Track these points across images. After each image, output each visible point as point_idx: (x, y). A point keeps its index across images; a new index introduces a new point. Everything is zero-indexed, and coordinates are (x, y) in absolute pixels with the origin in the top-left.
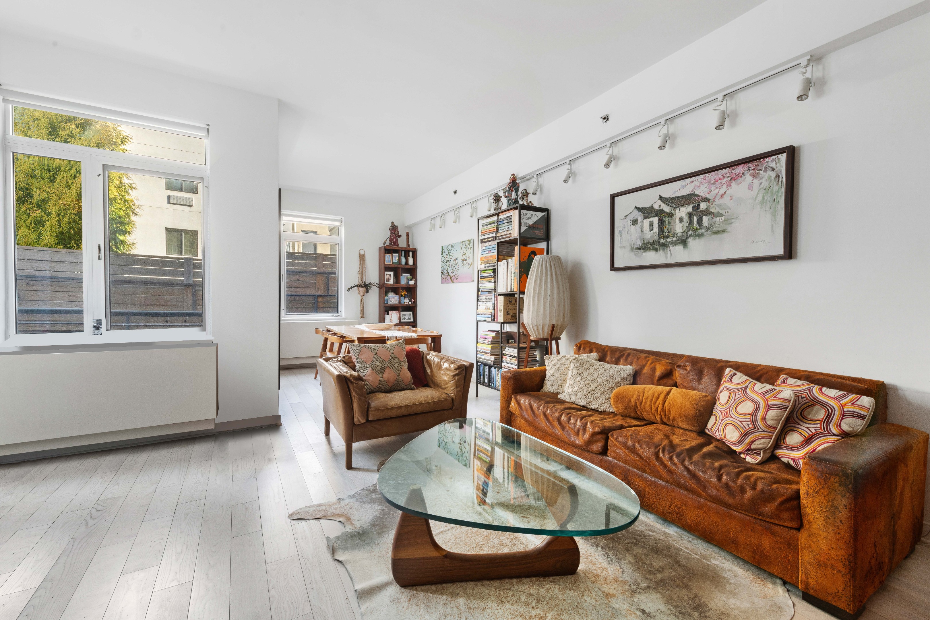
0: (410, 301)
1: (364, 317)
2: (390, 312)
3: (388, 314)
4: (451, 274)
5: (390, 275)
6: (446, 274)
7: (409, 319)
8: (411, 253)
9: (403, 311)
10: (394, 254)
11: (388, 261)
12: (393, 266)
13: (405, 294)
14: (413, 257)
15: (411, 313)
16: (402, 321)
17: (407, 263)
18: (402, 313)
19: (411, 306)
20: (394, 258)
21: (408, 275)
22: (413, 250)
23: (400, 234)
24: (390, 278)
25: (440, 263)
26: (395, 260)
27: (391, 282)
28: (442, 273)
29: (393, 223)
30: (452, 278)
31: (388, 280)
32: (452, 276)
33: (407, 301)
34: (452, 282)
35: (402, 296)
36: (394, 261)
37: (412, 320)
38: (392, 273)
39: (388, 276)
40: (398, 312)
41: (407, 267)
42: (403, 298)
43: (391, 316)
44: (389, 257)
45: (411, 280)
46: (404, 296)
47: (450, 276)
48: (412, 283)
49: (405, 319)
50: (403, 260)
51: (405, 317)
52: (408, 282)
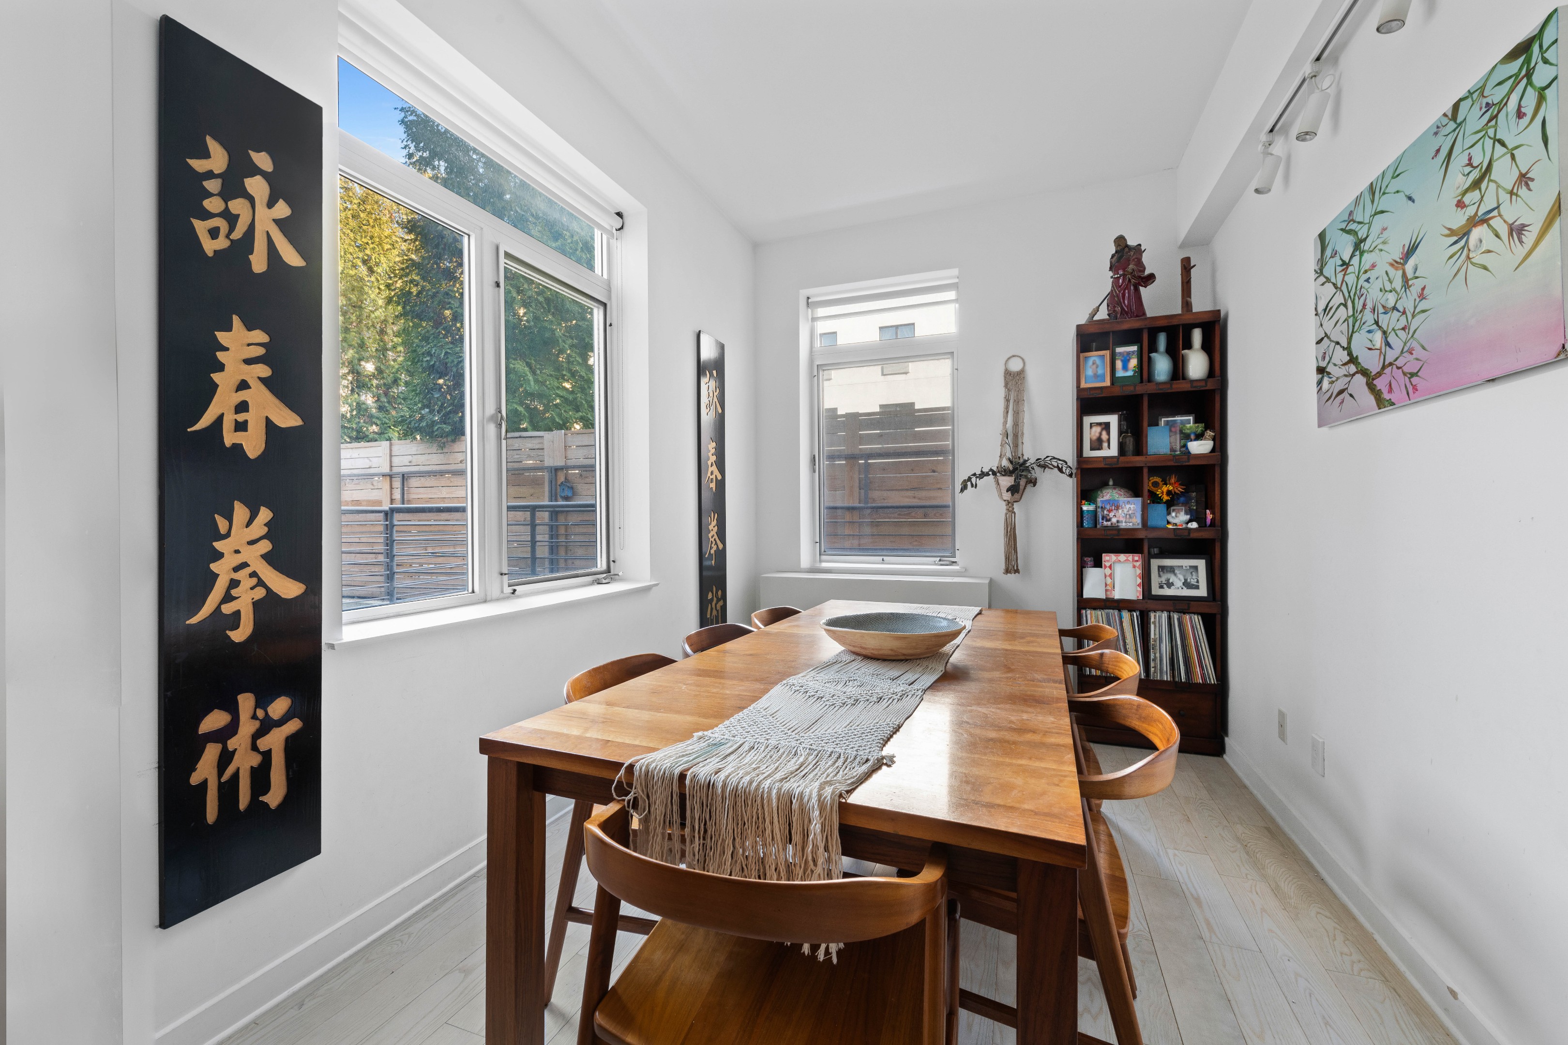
0: (1196, 516)
1: (1017, 571)
2: (1107, 558)
3: (1098, 564)
4: (1371, 362)
5: (1106, 426)
6: (1343, 371)
7: (1187, 585)
8: (1197, 336)
9: (1163, 555)
10: (1119, 350)
11: (1096, 376)
12: (1117, 391)
13: (1169, 493)
14: (1207, 347)
15: (1201, 564)
16: (1156, 591)
17: (1178, 370)
18: (1155, 563)
19: (1194, 535)
20: (1119, 364)
21: (1188, 421)
22: (1206, 319)
23: (1147, 272)
24: (1104, 436)
25: (1313, 321)
26: (1125, 368)
27: (1112, 451)
28: (1321, 370)
29: (1120, 241)
30: (1381, 384)
31: (1097, 444)
32: (1374, 368)
33: (1179, 518)
34: (1381, 402)
35: (1155, 499)
36: (1120, 373)
37: (1202, 592)
38: (1113, 420)
39: (1097, 430)
40: (1137, 557)
41: (1181, 386)
42: (1162, 508)
43: (1108, 571)
44: (1098, 362)
45: (1199, 437)
46: (1165, 498)
47: (1364, 372)
48: (1200, 447)
49: (1170, 585)
50: (1162, 366)
51: (1172, 579)
52: (1185, 446)
